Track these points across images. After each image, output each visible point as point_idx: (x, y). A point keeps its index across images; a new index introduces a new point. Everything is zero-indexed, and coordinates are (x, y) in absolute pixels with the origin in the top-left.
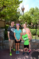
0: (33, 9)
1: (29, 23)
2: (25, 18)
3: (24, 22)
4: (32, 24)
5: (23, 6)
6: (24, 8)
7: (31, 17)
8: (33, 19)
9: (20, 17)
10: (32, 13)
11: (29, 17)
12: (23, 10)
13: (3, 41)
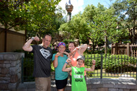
0: (93, 8)
4: (91, 43)
5: (70, 2)
9: (62, 26)
11: (84, 25)
12: (70, 9)
13: (17, 86)
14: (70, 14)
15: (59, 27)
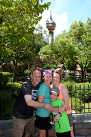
0: (81, 25)
1: (69, 65)
2: (57, 53)
3: (54, 63)
4: (79, 69)
5: (51, 19)
6: (54, 24)
7: (76, 48)
8: (82, 53)
9: (43, 49)
10: (78, 37)
14: (51, 33)
15: (39, 50)
